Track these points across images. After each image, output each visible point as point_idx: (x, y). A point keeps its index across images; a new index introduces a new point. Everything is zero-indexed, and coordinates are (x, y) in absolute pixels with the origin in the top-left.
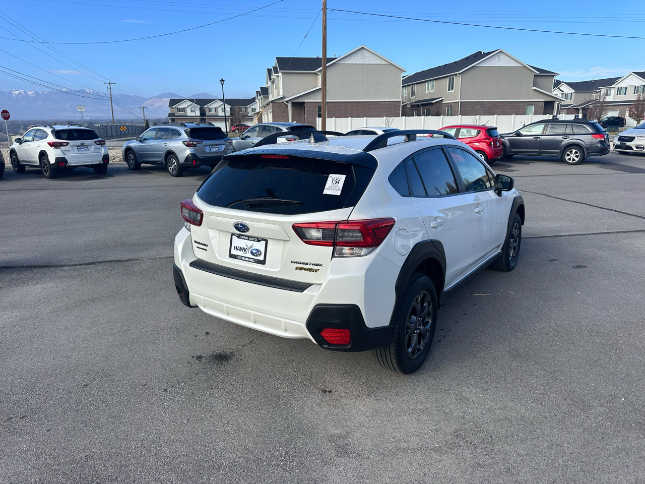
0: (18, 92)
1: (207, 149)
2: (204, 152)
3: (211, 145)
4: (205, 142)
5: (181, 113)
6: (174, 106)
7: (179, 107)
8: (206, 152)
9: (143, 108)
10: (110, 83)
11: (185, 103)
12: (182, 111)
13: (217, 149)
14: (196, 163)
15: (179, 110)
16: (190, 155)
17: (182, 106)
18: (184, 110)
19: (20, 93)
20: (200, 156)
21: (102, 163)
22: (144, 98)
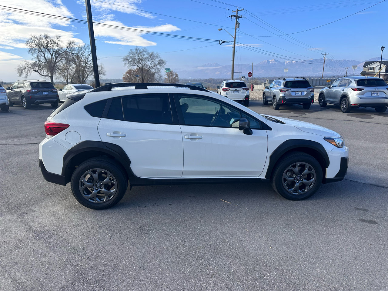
0: (288, 62)
1: (293, 94)
2: (291, 96)
3: (297, 92)
4: (292, 90)
5: (371, 71)
6: (367, 67)
7: (370, 67)
8: (291, 95)
9: (347, 68)
10: (325, 54)
11: (375, 64)
12: (372, 70)
13: (301, 94)
14: (284, 102)
15: (370, 69)
16: (281, 97)
17: (372, 66)
18: (373, 69)
19: (289, 62)
20: (287, 98)
21: (244, 99)
22: (358, 62)
